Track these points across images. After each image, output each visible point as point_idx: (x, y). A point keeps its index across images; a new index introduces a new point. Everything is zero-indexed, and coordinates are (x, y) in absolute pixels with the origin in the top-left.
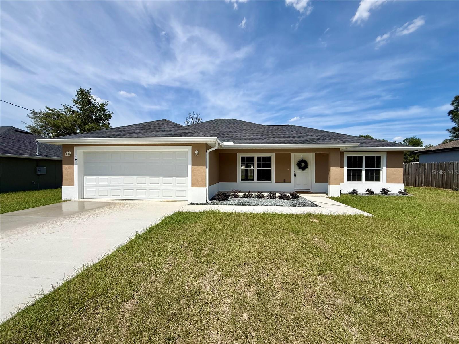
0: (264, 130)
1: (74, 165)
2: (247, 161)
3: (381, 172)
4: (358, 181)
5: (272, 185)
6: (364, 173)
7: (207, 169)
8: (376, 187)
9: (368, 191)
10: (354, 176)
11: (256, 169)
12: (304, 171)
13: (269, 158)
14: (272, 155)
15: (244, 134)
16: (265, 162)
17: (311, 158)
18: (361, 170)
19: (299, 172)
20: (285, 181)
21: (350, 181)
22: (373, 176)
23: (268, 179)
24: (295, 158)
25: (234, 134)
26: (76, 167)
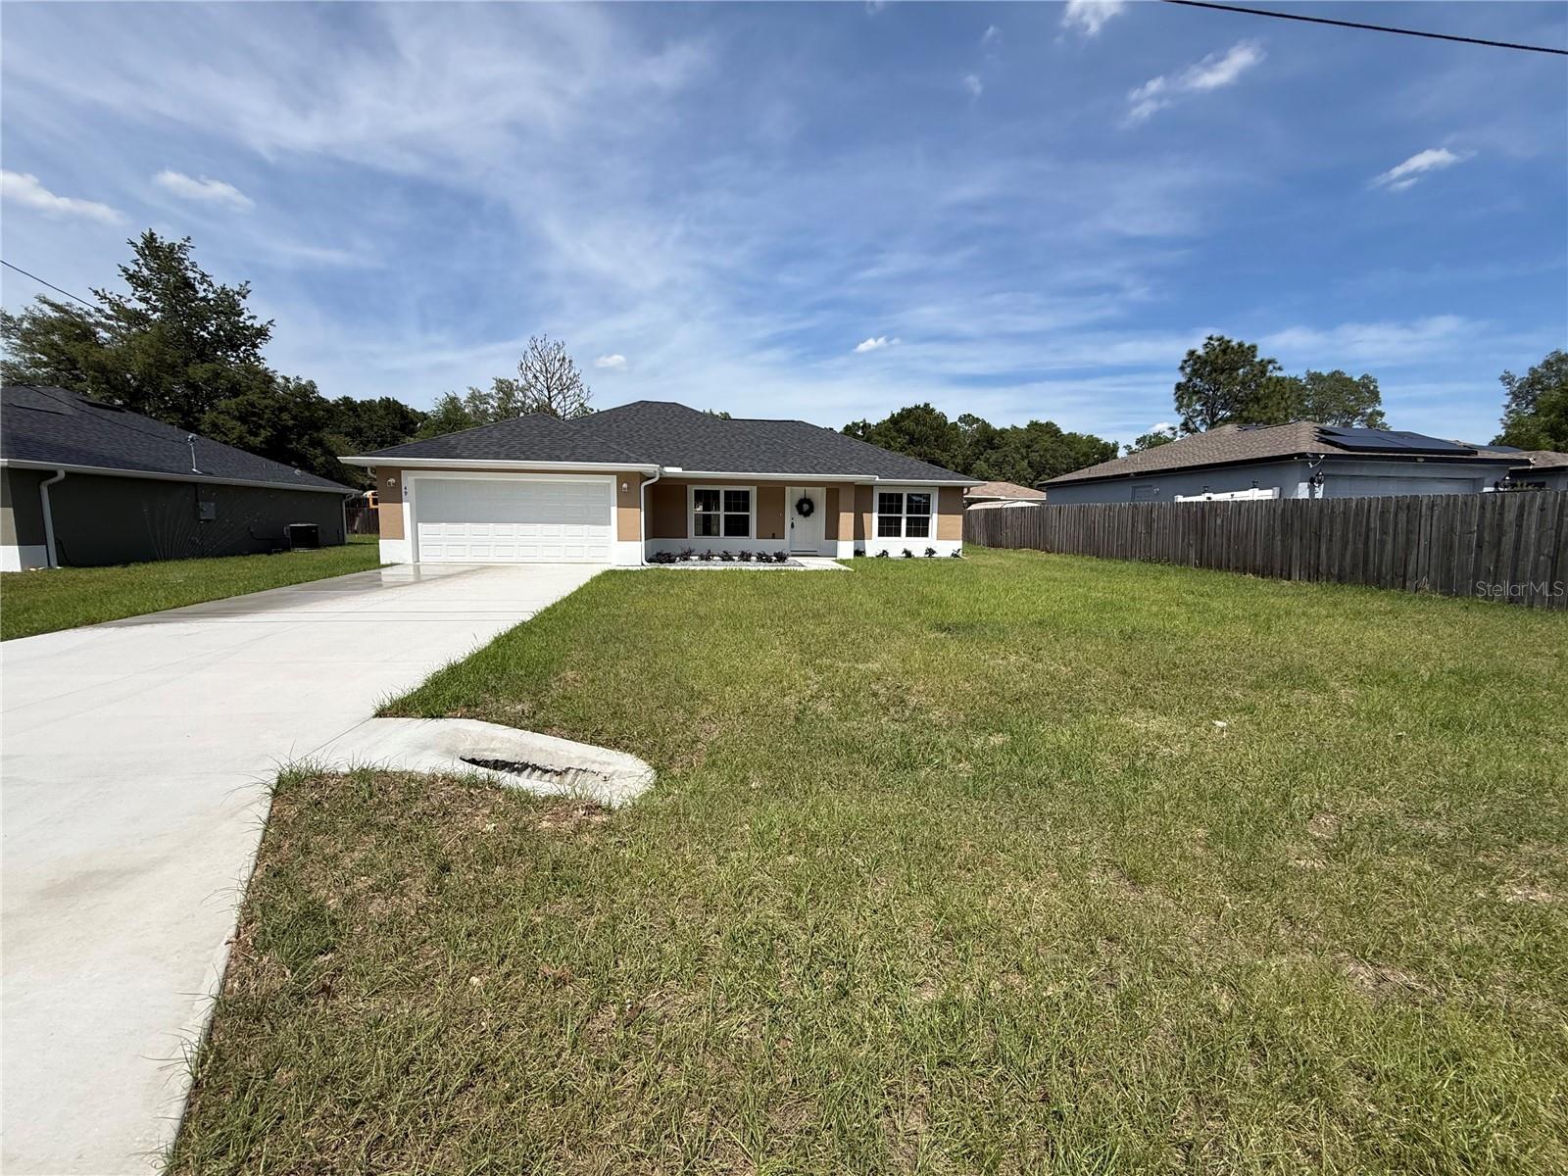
0: (738, 441)
1: (401, 502)
2: (707, 498)
3: (930, 521)
4: (895, 536)
5: (751, 542)
6: (904, 522)
7: (643, 513)
8: (918, 546)
9: (905, 551)
10: (889, 529)
11: (722, 513)
12: (808, 518)
13: (746, 494)
14: (753, 491)
15: (699, 449)
16: (739, 500)
17: (819, 496)
18: (901, 518)
19: (799, 519)
20: (774, 537)
21: (883, 536)
22: (919, 529)
23: (745, 532)
24: (791, 497)
25: (682, 446)
26: (406, 506)
